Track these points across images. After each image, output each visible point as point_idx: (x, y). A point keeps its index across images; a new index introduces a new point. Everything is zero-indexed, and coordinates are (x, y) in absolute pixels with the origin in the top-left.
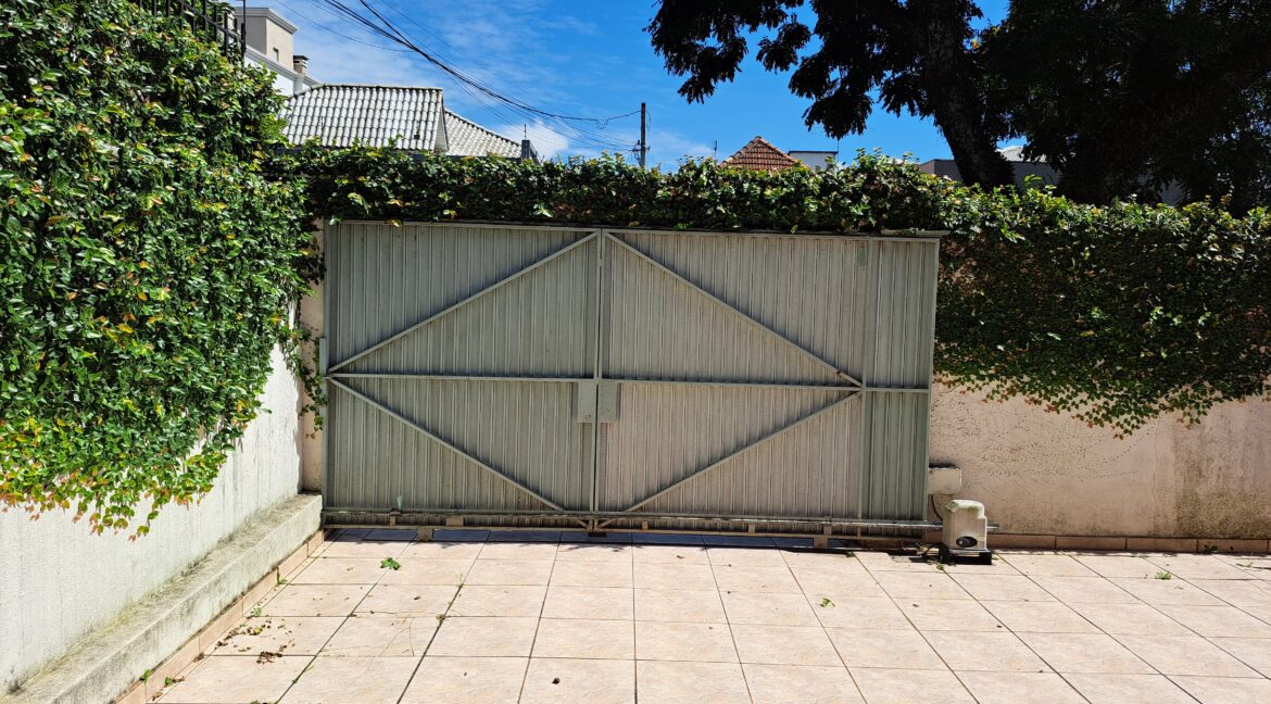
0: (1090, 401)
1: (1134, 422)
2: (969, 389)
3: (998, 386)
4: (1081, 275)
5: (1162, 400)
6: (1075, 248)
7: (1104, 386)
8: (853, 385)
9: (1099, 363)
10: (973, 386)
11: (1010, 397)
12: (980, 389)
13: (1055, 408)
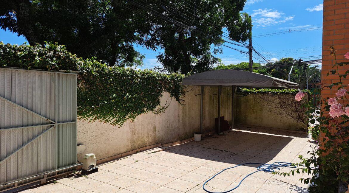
0: (113, 119)
1: (122, 123)
2: (85, 120)
3: (92, 118)
4: (110, 85)
5: (127, 117)
6: (108, 77)
7: (116, 115)
8: (52, 123)
9: (114, 109)
10: (86, 119)
11: (95, 121)
12: (88, 119)
13: (105, 122)
